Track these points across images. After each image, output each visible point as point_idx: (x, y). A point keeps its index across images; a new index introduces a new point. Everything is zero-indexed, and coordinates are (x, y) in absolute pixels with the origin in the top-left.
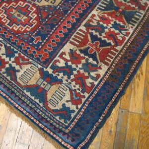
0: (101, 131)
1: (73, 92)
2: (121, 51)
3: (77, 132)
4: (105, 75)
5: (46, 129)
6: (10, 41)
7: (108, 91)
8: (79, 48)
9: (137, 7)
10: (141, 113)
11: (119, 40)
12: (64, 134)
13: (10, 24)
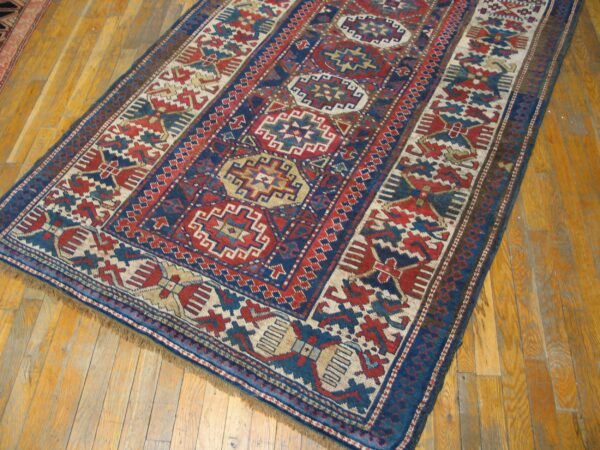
0: (431, 419)
1: (365, 356)
2: (439, 269)
3: (385, 425)
4: (417, 317)
5: (326, 429)
6: (224, 280)
7: (429, 345)
8: (361, 276)
9: (454, 185)
10: (499, 374)
11: (432, 249)
12: (363, 433)
13: (218, 249)
